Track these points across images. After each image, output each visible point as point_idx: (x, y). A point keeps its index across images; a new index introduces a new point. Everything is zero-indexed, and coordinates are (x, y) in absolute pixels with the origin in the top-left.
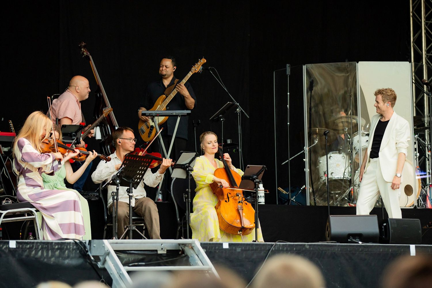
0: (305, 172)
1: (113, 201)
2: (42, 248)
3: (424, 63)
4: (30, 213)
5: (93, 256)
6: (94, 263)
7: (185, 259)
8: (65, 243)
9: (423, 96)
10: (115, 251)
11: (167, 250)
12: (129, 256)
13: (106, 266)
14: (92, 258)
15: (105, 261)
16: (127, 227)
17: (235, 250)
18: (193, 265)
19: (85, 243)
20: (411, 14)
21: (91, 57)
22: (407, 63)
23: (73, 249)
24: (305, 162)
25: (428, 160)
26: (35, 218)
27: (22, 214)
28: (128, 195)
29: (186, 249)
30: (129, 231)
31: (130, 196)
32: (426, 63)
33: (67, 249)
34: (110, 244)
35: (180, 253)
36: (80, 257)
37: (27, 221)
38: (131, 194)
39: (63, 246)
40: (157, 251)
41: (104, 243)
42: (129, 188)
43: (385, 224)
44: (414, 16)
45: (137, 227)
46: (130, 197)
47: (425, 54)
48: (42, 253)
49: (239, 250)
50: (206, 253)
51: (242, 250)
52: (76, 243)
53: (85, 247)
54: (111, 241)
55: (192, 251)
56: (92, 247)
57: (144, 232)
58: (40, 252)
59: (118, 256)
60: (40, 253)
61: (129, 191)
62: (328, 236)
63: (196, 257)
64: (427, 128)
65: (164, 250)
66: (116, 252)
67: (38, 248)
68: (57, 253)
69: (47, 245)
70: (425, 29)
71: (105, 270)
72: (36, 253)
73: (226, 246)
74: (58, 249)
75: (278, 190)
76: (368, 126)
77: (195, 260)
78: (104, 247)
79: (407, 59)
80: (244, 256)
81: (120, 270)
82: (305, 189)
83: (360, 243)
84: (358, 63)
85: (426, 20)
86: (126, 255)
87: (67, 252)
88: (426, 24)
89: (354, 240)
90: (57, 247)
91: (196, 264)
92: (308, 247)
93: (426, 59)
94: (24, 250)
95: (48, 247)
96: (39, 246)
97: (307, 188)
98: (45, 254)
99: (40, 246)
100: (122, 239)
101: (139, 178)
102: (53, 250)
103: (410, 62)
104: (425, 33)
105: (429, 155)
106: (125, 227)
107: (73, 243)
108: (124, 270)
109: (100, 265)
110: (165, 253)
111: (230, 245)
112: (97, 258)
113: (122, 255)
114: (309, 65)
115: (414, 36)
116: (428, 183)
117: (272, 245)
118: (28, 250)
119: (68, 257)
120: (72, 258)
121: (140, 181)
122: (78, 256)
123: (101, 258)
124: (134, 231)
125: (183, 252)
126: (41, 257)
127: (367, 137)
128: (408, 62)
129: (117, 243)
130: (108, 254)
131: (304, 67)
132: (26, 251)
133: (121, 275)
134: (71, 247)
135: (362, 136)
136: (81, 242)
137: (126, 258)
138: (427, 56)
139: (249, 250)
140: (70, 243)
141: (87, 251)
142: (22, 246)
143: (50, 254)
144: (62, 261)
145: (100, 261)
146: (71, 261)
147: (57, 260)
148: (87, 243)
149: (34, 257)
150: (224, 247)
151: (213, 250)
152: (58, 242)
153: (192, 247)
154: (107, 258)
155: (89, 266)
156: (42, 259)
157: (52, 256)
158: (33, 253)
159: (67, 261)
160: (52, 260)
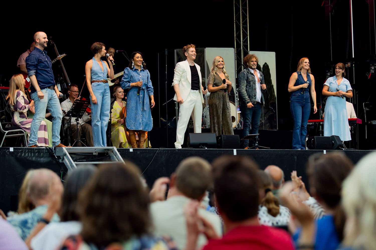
0: (176, 109)
1: (68, 125)
2: (28, 152)
3: (242, 49)
4: (21, 132)
5: (57, 156)
6: (57, 160)
7: (108, 157)
8: (41, 148)
9: (241, 67)
10: (69, 153)
11: (98, 153)
12: (77, 156)
13: (64, 162)
14: (56, 157)
15: (63, 159)
16: (76, 140)
17: (137, 153)
18: (113, 161)
19: (52, 149)
20: (235, 21)
21: (55, 45)
22: (233, 48)
23: (45, 152)
24: (175, 103)
26: (24, 135)
27: (17, 133)
29: (109, 152)
30: (77, 142)
31: (77, 123)
32: (243, 49)
33: (42, 152)
34: (66, 149)
35: (106, 154)
36: (49, 157)
37: (19, 136)
38: (78, 122)
39: (40, 151)
40: (92, 153)
41: (63, 149)
42: (77, 118)
43: (220, 138)
44: (236, 22)
45: (81, 140)
47: (242, 44)
48: (28, 154)
49: (139, 152)
50: (120, 154)
51: (140, 153)
52: (47, 148)
53: (52, 151)
54: (67, 147)
55: (112, 154)
56: (56, 151)
57: (85, 143)
59: (71, 156)
60: (27, 154)
61: (77, 120)
62: (189, 145)
63: (115, 157)
65: (97, 153)
66: (70, 154)
67: (26, 152)
68: (37, 154)
69: (31, 150)
70: (242, 29)
71: (63, 163)
72: (25, 154)
73: (131, 150)
74: (37, 152)
75: (160, 119)
77: (114, 158)
78: (63, 151)
79: (232, 46)
80: (142, 156)
81: (72, 164)
83: (206, 148)
84: (205, 48)
85: (243, 25)
86: (76, 155)
87: (42, 154)
88: (243, 27)
89: (203, 147)
90: (36, 151)
92: (177, 151)
93: (242, 46)
94: (18, 153)
95: (31, 151)
96: (26, 150)
97: (176, 118)
98: (30, 155)
99: (27, 151)
100: (73, 146)
101: (82, 113)
102: (34, 153)
103: (234, 48)
104: (242, 32)
107: (45, 149)
108: (74, 163)
109: (60, 161)
110: (97, 154)
111: (133, 150)
112: (59, 157)
113: (73, 156)
114: (178, 50)
115: (236, 34)
117: (157, 150)
118: (20, 153)
119: (43, 157)
120: (45, 157)
121: (83, 114)
122: (48, 156)
123: (61, 157)
125: (107, 154)
126: (27, 157)
129: (70, 149)
130: (65, 155)
131: (175, 51)
132: (19, 153)
133: (72, 166)
134: (45, 151)
136: (50, 148)
137: (75, 157)
138: (243, 45)
139: (144, 152)
140: (44, 148)
141: (54, 153)
142: (17, 151)
143: (33, 155)
144: (39, 159)
145: (60, 158)
146: (44, 159)
147: (37, 158)
148: (53, 149)
149: (23, 156)
150: (130, 151)
151: (124, 153)
152: (37, 149)
153: (112, 151)
154: (65, 157)
155: (54, 162)
156: (28, 158)
157: (34, 156)
158: (23, 154)
159: (42, 159)
160: (34, 159)
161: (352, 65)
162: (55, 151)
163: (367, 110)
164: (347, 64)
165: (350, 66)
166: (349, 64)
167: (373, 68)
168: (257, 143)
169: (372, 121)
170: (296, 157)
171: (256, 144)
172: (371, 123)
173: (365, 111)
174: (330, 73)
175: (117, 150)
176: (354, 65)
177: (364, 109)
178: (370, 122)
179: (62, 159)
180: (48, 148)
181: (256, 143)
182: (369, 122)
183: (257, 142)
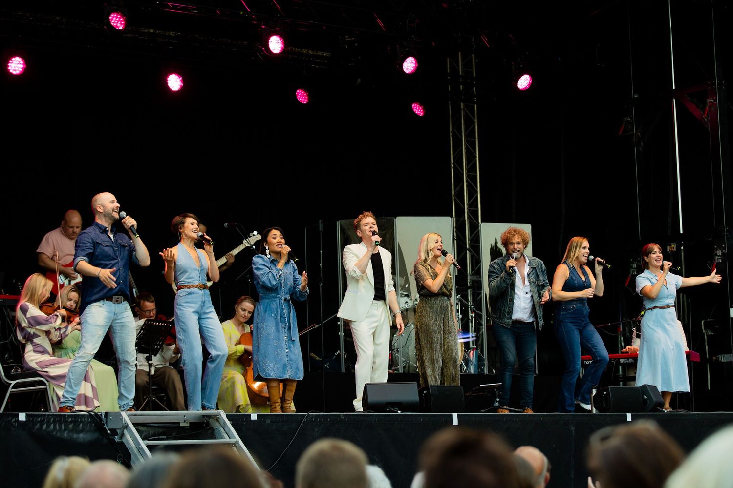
0: (340, 336)
2: (54, 422)
3: (466, 218)
4: (41, 383)
5: (109, 430)
6: (111, 437)
7: (210, 432)
8: (79, 415)
9: (466, 253)
10: (133, 424)
11: (190, 423)
12: (149, 429)
13: (124, 440)
14: (109, 432)
15: (123, 435)
16: (146, 398)
17: (265, 421)
18: (218, 439)
19: (101, 415)
20: (452, 166)
22: (448, 219)
23: (88, 422)
24: (339, 325)
25: (472, 322)
26: (46, 389)
27: (32, 384)
28: (148, 362)
29: (211, 421)
31: (149, 364)
32: (468, 218)
33: (81, 422)
34: (128, 416)
35: (204, 425)
36: (95, 431)
37: (37, 391)
38: (150, 362)
39: (77, 419)
40: (179, 423)
41: (122, 417)
42: (148, 355)
43: (425, 392)
44: (455, 168)
45: (157, 398)
46: (150, 366)
47: (467, 208)
48: (55, 426)
49: (268, 421)
50: (232, 425)
51: (271, 422)
52: (91, 415)
53: (101, 420)
55: (217, 424)
56: (108, 420)
58: (52, 425)
59: (136, 429)
61: (148, 359)
63: (222, 430)
64: (469, 288)
65: (187, 423)
66: (135, 424)
67: (50, 421)
68: (71, 426)
70: (467, 181)
71: (122, 444)
72: (48, 427)
73: (254, 417)
74: (71, 422)
75: (310, 356)
76: (407, 286)
77: (220, 433)
78: (121, 419)
79: (447, 213)
80: (274, 427)
81: (139, 444)
82: (339, 354)
83: (399, 412)
84: (396, 218)
85: (468, 172)
86: (146, 428)
87: (81, 425)
88: (468, 176)
89: (392, 409)
90: (70, 420)
91: (222, 437)
93: (468, 214)
94: (35, 424)
95: (61, 419)
96: (50, 419)
97: (341, 354)
98: (58, 428)
99: (52, 419)
100: (141, 411)
102: (66, 423)
103: (452, 216)
104: (467, 186)
105: (472, 316)
106: (145, 397)
107: (87, 415)
108: (143, 444)
109: (117, 438)
110: (188, 425)
112: (114, 432)
113: (142, 428)
114: (343, 221)
115: (455, 189)
116: (471, 346)
117: (304, 416)
118: (39, 424)
119: (82, 431)
120: (87, 432)
121: (161, 347)
122: (93, 429)
123: (118, 431)
124: (154, 402)
125: (208, 424)
126: (53, 431)
127: (406, 298)
128: (449, 217)
129: (135, 415)
130: (126, 426)
131: (338, 223)
132: (37, 424)
133: (140, 450)
134: (86, 419)
135: (401, 296)
136: (96, 414)
137: (145, 431)
138: (469, 210)
139: (278, 421)
140: (85, 415)
141: (104, 424)
142: (33, 419)
143: (63, 428)
144: (75, 436)
145: (117, 434)
146: (85, 436)
147: (71, 434)
148: (103, 416)
149: (45, 430)
150: (252, 419)
151: (240, 421)
152: (72, 415)
153: (217, 418)
154: (125, 432)
155: (105, 441)
156: (54, 433)
157: (65, 430)
158: (45, 426)
159: (81, 435)
160: (66, 435)
161: (678, 248)
162: (106, 419)
163: (710, 333)
164: (670, 245)
165: (675, 249)
166: (674, 246)
167: (719, 253)
168: (497, 402)
169: (719, 356)
170: (573, 428)
171: (496, 404)
172: (717, 360)
173: (706, 337)
174: (638, 263)
175: (227, 416)
176: (682, 248)
177: (704, 332)
178: (716, 358)
179: (119, 435)
180: (93, 413)
181: (495, 402)
182: (714, 358)
183: (498, 399)
